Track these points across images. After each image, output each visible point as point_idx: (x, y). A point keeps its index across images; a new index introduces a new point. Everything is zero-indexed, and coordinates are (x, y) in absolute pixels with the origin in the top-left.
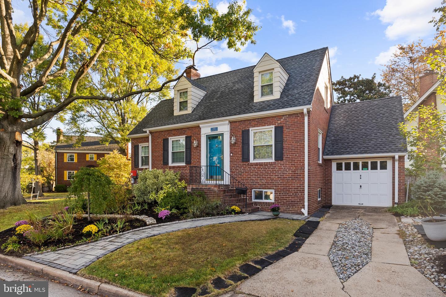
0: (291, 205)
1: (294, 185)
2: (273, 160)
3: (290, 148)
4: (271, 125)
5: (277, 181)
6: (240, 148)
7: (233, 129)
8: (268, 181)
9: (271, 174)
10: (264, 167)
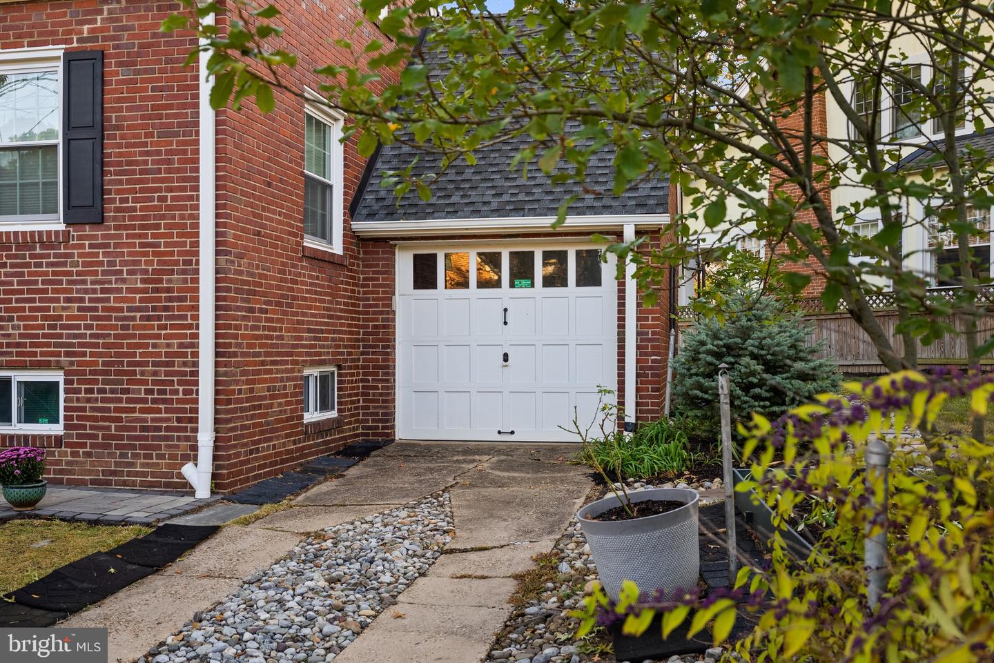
0: (143, 447)
1: (155, 346)
2: (56, 223)
3: (136, 163)
4: (45, 44)
5: (78, 327)
8: (33, 327)
9: (46, 292)
10: (16, 257)
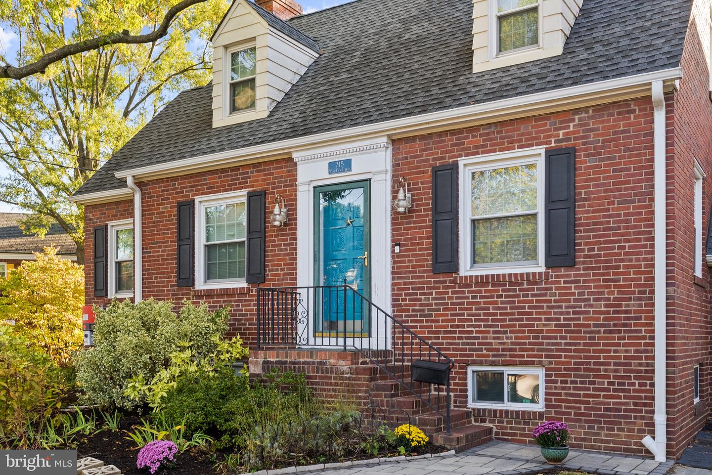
0: (605, 422)
1: (615, 351)
2: (539, 267)
3: (601, 223)
4: (531, 145)
5: (556, 338)
6: (426, 227)
7: (403, 164)
8: (521, 338)
9: (531, 313)
10: (509, 290)
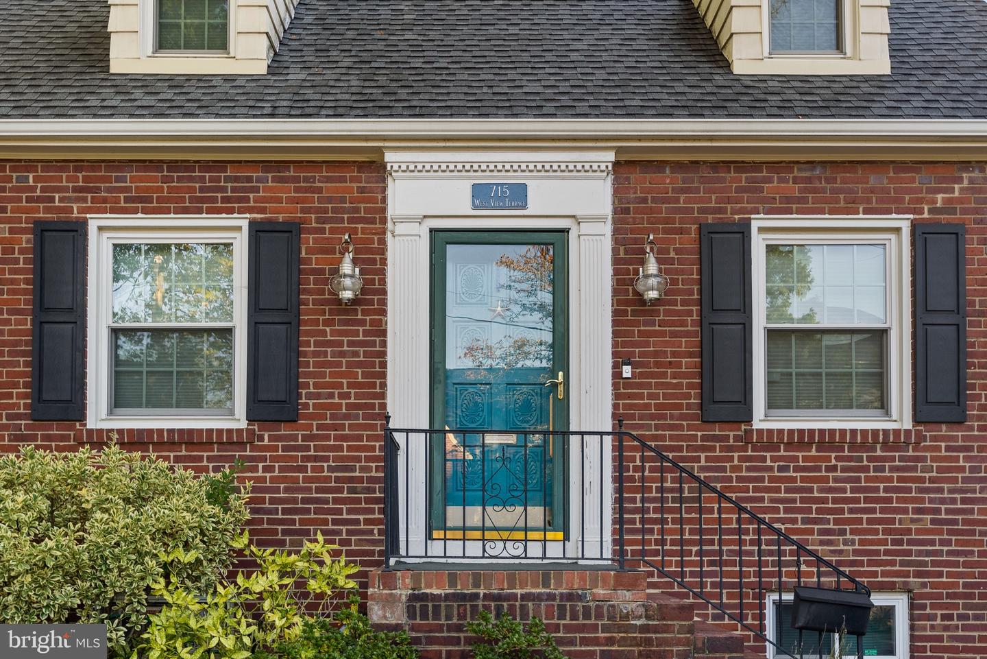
4: (889, 212)
6: (687, 334)
7: (637, 211)
8: (872, 542)
9: (889, 500)
10: (850, 459)
